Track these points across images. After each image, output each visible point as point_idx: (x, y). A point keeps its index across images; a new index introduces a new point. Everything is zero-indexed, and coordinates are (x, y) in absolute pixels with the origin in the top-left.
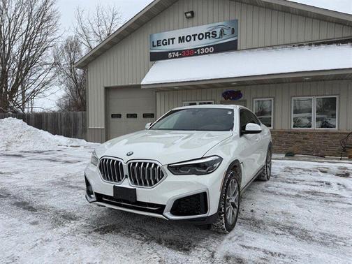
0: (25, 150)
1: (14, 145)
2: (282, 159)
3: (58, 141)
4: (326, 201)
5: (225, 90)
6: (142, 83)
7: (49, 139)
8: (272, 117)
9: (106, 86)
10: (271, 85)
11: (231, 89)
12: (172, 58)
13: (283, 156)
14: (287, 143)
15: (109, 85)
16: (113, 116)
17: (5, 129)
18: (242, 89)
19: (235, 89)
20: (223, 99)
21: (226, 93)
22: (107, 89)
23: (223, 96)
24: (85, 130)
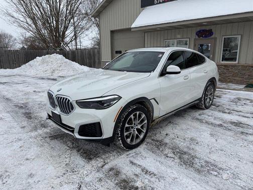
0: (61, 76)
1: (56, 72)
2: (240, 90)
3: (83, 69)
4: (242, 133)
5: (199, 29)
6: (132, 27)
7: (78, 68)
8: (238, 51)
9: (111, 29)
10: (240, 23)
11: (204, 28)
12: (157, 4)
13: (242, 87)
14: (249, 76)
15: (113, 29)
16: (117, 52)
17: (52, 61)
18: (213, 28)
19: (208, 28)
20: (197, 37)
21: (200, 31)
22: (112, 32)
23: (197, 34)
24: (100, 62)
